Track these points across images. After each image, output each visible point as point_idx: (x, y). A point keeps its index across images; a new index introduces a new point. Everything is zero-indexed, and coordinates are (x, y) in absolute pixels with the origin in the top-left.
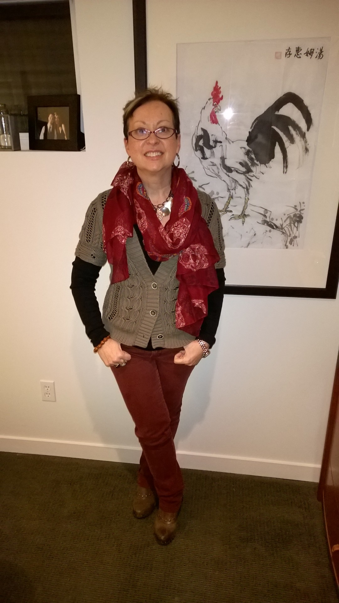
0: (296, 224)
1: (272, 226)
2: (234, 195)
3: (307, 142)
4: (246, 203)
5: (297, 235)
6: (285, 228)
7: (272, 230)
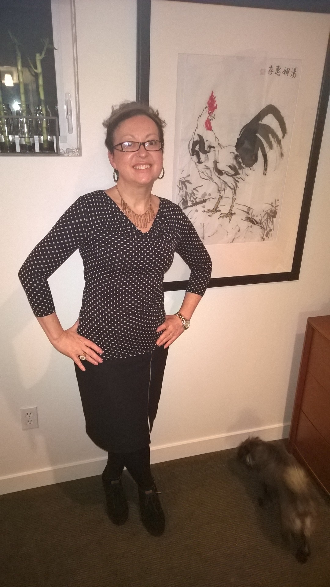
0: (271, 219)
1: (253, 221)
2: (224, 196)
3: (282, 148)
4: (233, 202)
5: (272, 228)
6: (264, 223)
7: (253, 225)
